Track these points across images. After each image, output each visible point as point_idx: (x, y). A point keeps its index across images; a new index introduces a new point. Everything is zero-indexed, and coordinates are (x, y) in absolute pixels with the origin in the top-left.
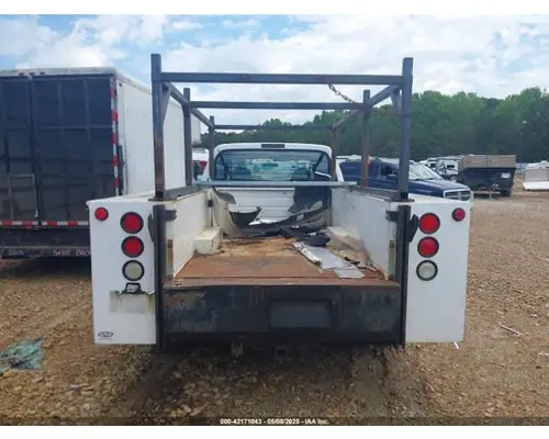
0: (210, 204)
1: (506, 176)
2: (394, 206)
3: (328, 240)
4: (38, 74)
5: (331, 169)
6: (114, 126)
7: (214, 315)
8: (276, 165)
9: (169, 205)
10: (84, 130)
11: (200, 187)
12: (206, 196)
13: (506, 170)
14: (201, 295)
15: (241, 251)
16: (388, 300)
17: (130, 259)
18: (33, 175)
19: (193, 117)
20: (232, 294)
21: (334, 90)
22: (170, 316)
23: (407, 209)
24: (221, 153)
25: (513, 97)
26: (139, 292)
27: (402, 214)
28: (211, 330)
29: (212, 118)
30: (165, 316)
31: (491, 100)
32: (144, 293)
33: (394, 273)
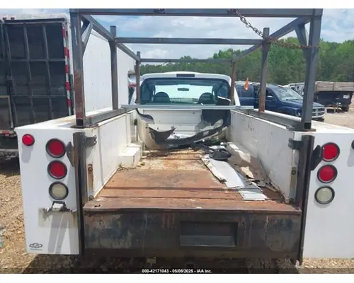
0: (136, 123)
1: (346, 97)
2: (298, 136)
3: (230, 156)
4: (9, 19)
5: (230, 94)
6: (66, 60)
7: (130, 234)
8: (188, 90)
9: (89, 132)
10: (44, 62)
11: (125, 110)
12: (131, 117)
13: (346, 93)
14: (118, 216)
15: (158, 164)
16: (290, 224)
17: (56, 180)
18: (8, 97)
19: (119, 51)
20: (146, 217)
21: (245, 22)
22: (90, 235)
23: (311, 139)
24: (146, 81)
25: (349, 41)
26: (64, 209)
27: (306, 144)
28: (127, 247)
29: (139, 53)
30: (86, 234)
31: (333, 44)
32: (68, 210)
33: (294, 197)
